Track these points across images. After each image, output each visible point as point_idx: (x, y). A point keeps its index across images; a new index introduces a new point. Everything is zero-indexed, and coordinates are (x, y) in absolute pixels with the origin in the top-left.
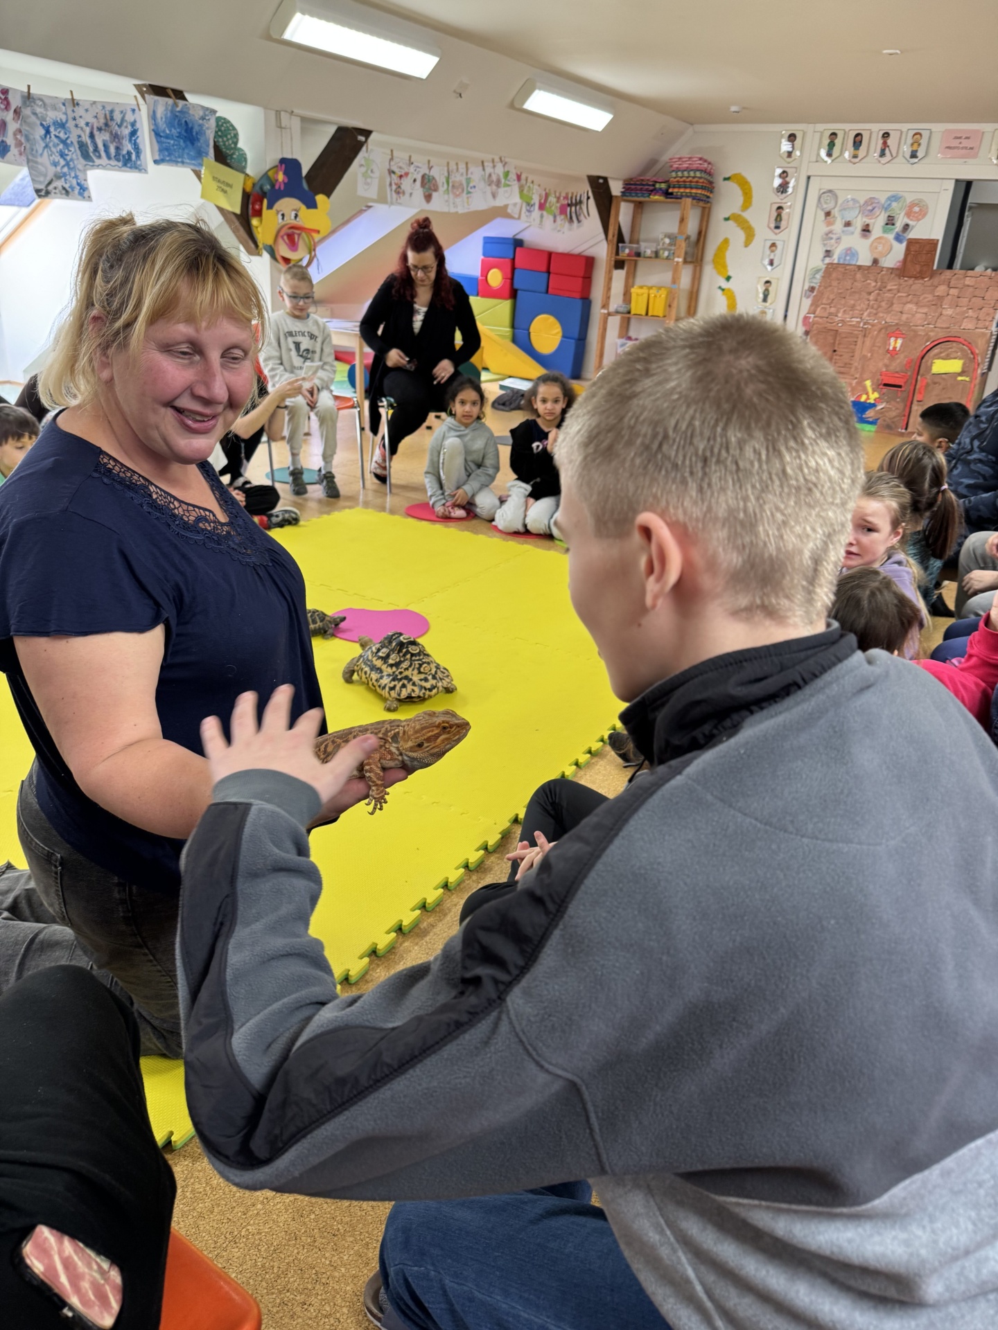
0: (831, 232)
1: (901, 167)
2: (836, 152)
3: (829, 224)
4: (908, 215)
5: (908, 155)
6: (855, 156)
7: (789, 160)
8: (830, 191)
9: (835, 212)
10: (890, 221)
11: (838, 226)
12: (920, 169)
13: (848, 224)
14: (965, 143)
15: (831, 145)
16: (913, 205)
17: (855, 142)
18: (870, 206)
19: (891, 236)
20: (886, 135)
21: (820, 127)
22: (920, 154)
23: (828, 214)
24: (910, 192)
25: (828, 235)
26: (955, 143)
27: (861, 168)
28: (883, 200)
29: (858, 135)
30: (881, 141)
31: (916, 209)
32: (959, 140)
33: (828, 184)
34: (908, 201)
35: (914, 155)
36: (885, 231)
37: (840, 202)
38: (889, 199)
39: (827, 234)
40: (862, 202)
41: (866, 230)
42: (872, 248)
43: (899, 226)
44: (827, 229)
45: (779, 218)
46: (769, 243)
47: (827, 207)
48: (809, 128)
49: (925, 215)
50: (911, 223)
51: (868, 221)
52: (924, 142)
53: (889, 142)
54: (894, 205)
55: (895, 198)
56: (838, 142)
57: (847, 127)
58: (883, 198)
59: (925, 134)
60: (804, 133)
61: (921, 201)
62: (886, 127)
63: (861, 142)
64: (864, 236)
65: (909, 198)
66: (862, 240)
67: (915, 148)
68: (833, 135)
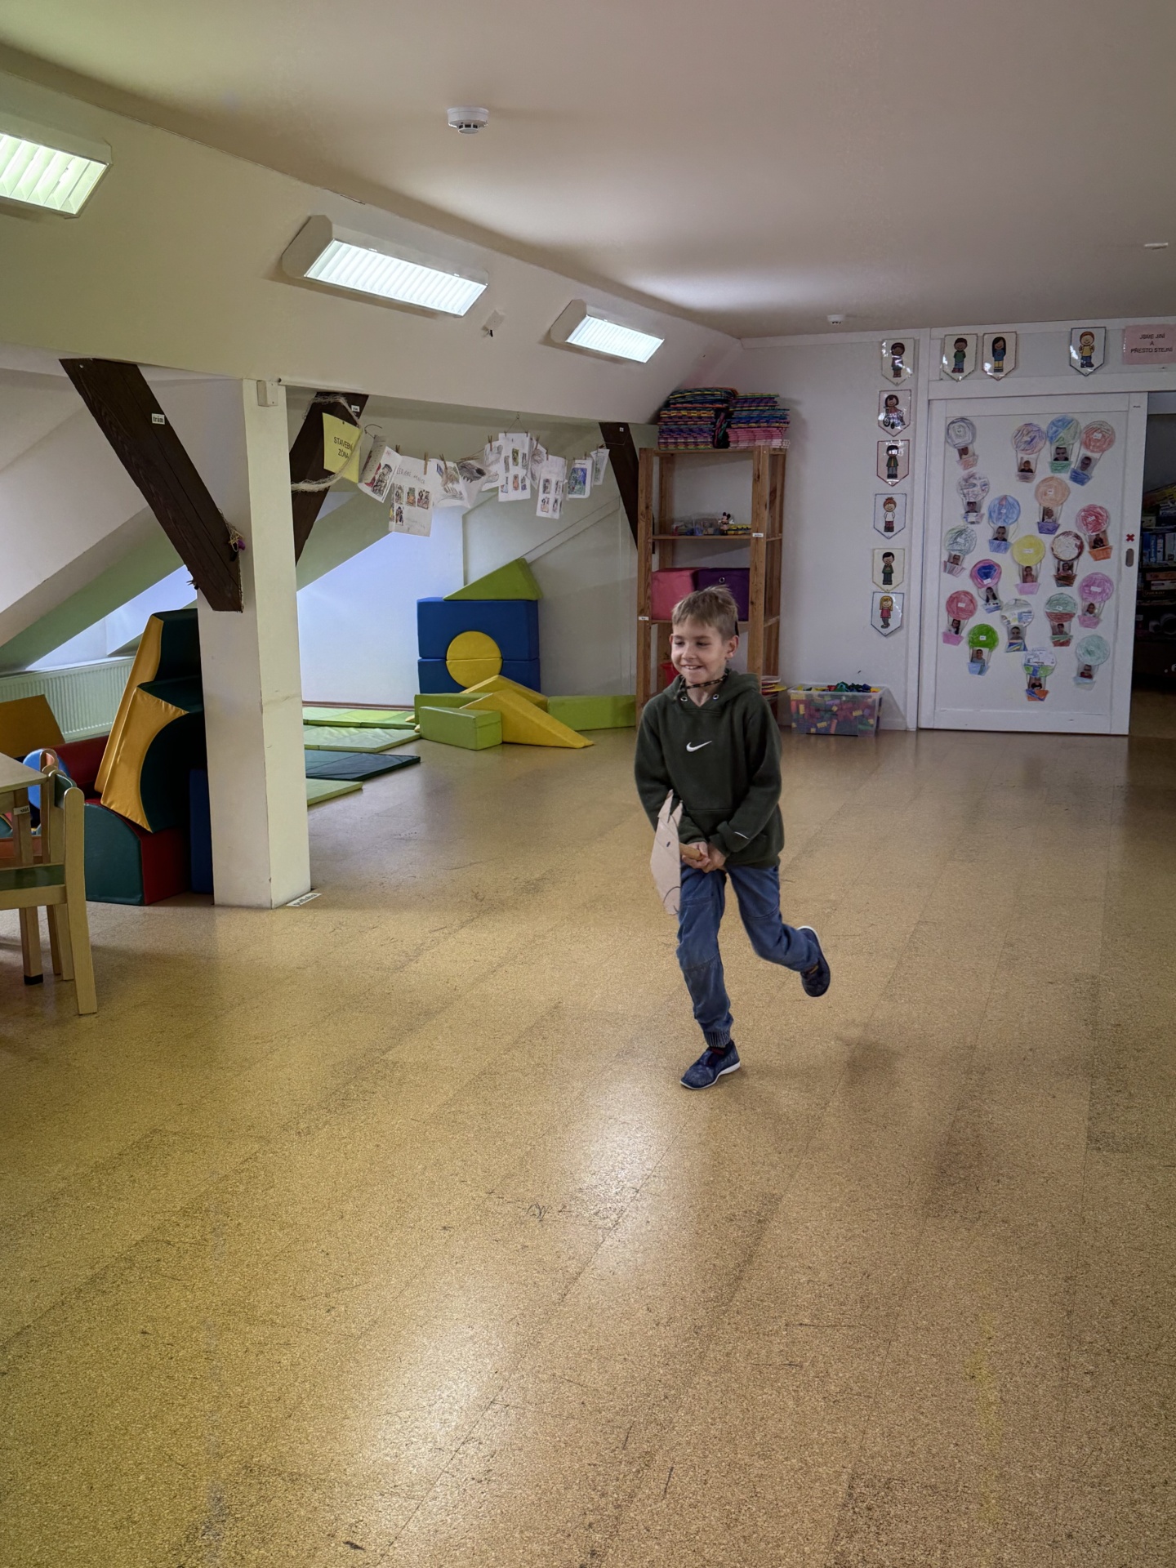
0: (972, 476)
1: (1068, 380)
2: (968, 365)
6: (998, 370)
7: (897, 380)
8: (963, 419)
12: (1098, 380)
14: (1160, 343)
15: (960, 356)
16: (1091, 430)
17: (994, 350)
18: (1028, 436)
21: (939, 332)
22: (1096, 360)
24: (1085, 412)
25: (969, 481)
26: (1146, 343)
27: (1010, 385)
28: (1044, 427)
29: (997, 340)
31: (1098, 436)
32: (1150, 340)
33: (958, 411)
34: (1084, 425)
35: (1087, 362)
37: (980, 432)
38: (1054, 424)
39: (966, 480)
40: (1014, 430)
42: (1039, 494)
45: (892, 462)
46: (881, 500)
48: (922, 334)
49: (1111, 442)
51: (1026, 458)
52: (1098, 343)
55: (1063, 423)
56: (969, 351)
57: (980, 330)
58: (1044, 424)
59: (1099, 335)
60: (916, 343)
61: (1102, 423)
63: (1004, 349)
65: (1084, 423)
66: (1025, 485)
67: (1086, 353)
68: (961, 342)
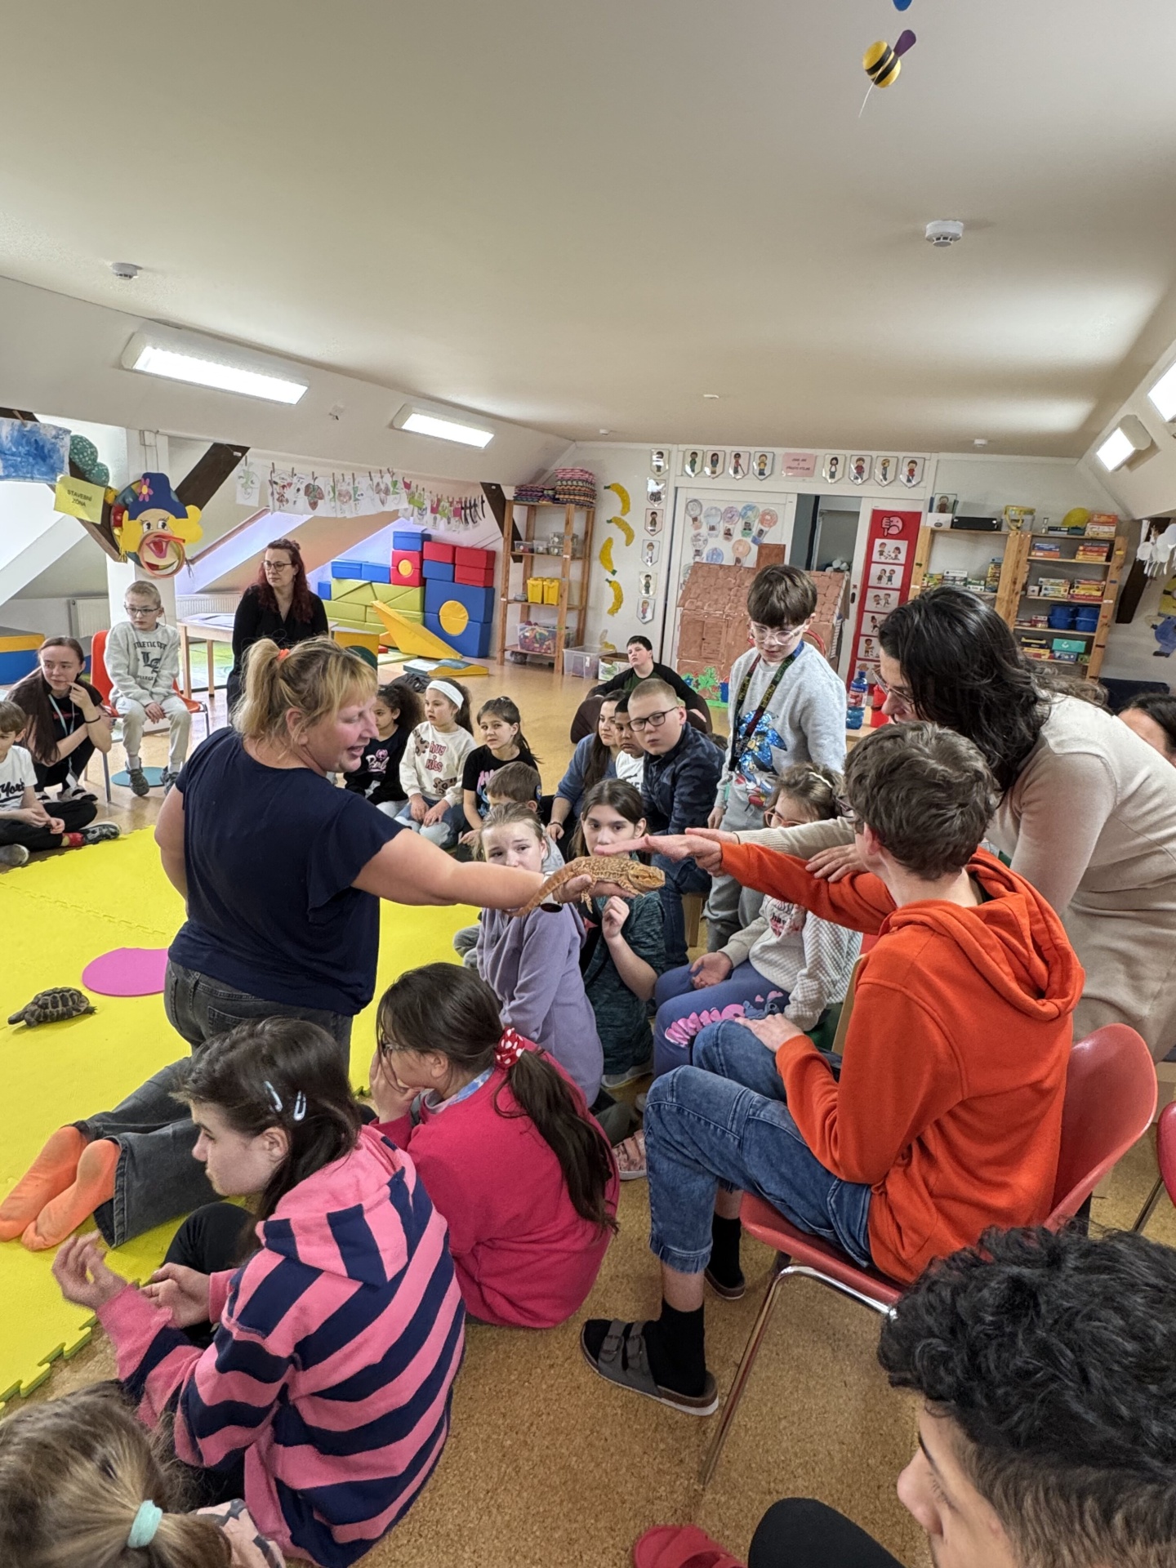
0: (698, 535)
1: (752, 483)
2: (697, 467)
3: (697, 528)
4: (762, 522)
5: (757, 472)
6: (713, 472)
7: (657, 474)
8: (695, 500)
9: (701, 518)
10: (748, 527)
11: (704, 530)
12: (767, 485)
13: (712, 528)
14: (802, 464)
15: (693, 462)
16: (765, 513)
17: (712, 460)
18: (729, 514)
19: (749, 540)
20: (738, 456)
21: (682, 447)
22: (767, 472)
23: (695, 519)
24: (762, 503)
25: (696, 538)
26: (795, 464)
27: (719, 483)
28: (740, 509)
29: (714, 455)
30: (733, 461)
31: (768, 517)
32: (798, 462)
33: (693, 495)
34: (761, 510)
35: (762, 473)
36: (743, 535)
37: (704, 510)
38: (745, 508)
40: (723, 510)
41: (728, 534)
42: (735, 549)
43: (755, 531)
44: (694, 532)
45: (654, 522)
46: (647, 543)
47: (695, 513)
48: (674, 448)
49: (775, 523)
50: (765, 529)
51: (729, 527)
52: (769, 462)
53: (741, 461)
54: (750, 513)
55: (749, 508)
56: (698, 460)
57: (706, 448)
58: (740, 508)
59: (770, 456)
60: (670, 453)
61: (771, 510)
62: (737, 449)
63: (717, 461)
64: (727, 539)
65: (762, 508)
66: (725, 542)
67: (762, 466)
68: (694, 454)
